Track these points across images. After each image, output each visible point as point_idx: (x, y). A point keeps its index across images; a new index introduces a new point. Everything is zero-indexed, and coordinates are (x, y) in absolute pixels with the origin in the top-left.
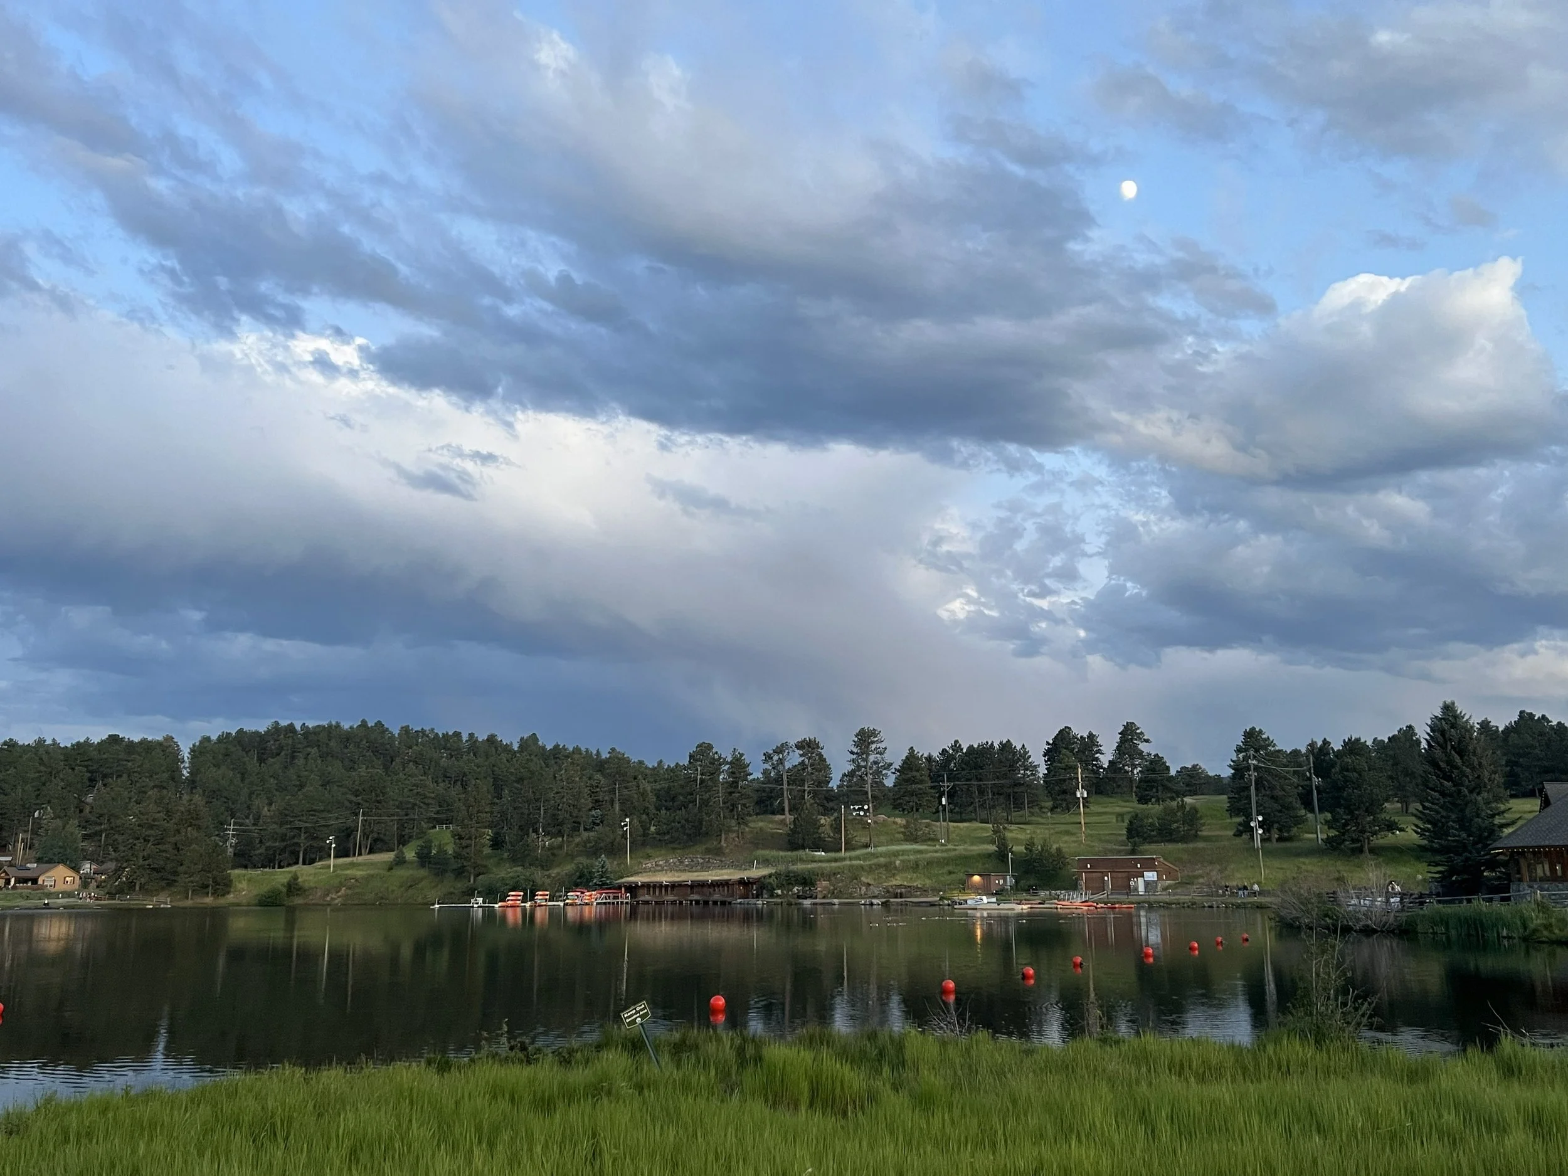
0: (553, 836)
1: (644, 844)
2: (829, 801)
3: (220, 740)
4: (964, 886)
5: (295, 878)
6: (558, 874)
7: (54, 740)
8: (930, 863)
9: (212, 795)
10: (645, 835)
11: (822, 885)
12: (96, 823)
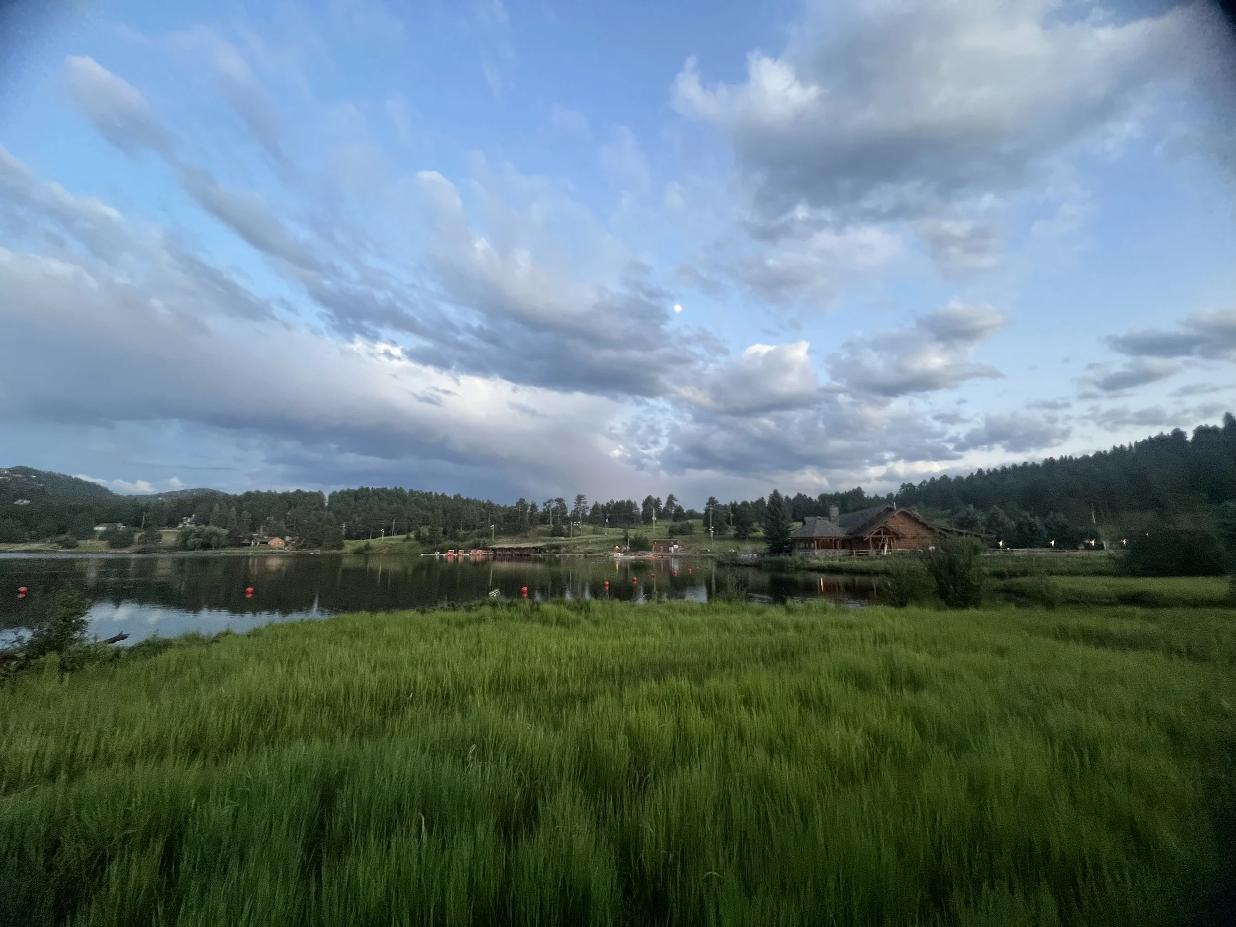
1: (499, 534)
2: (566, 520)
3: (340, 493)
4: (613, 550)
5: (368, 544)
7: (275, 491)
8: (601, 542)
9: (337, 512)
11: (563, 549)
12: (291, 522)
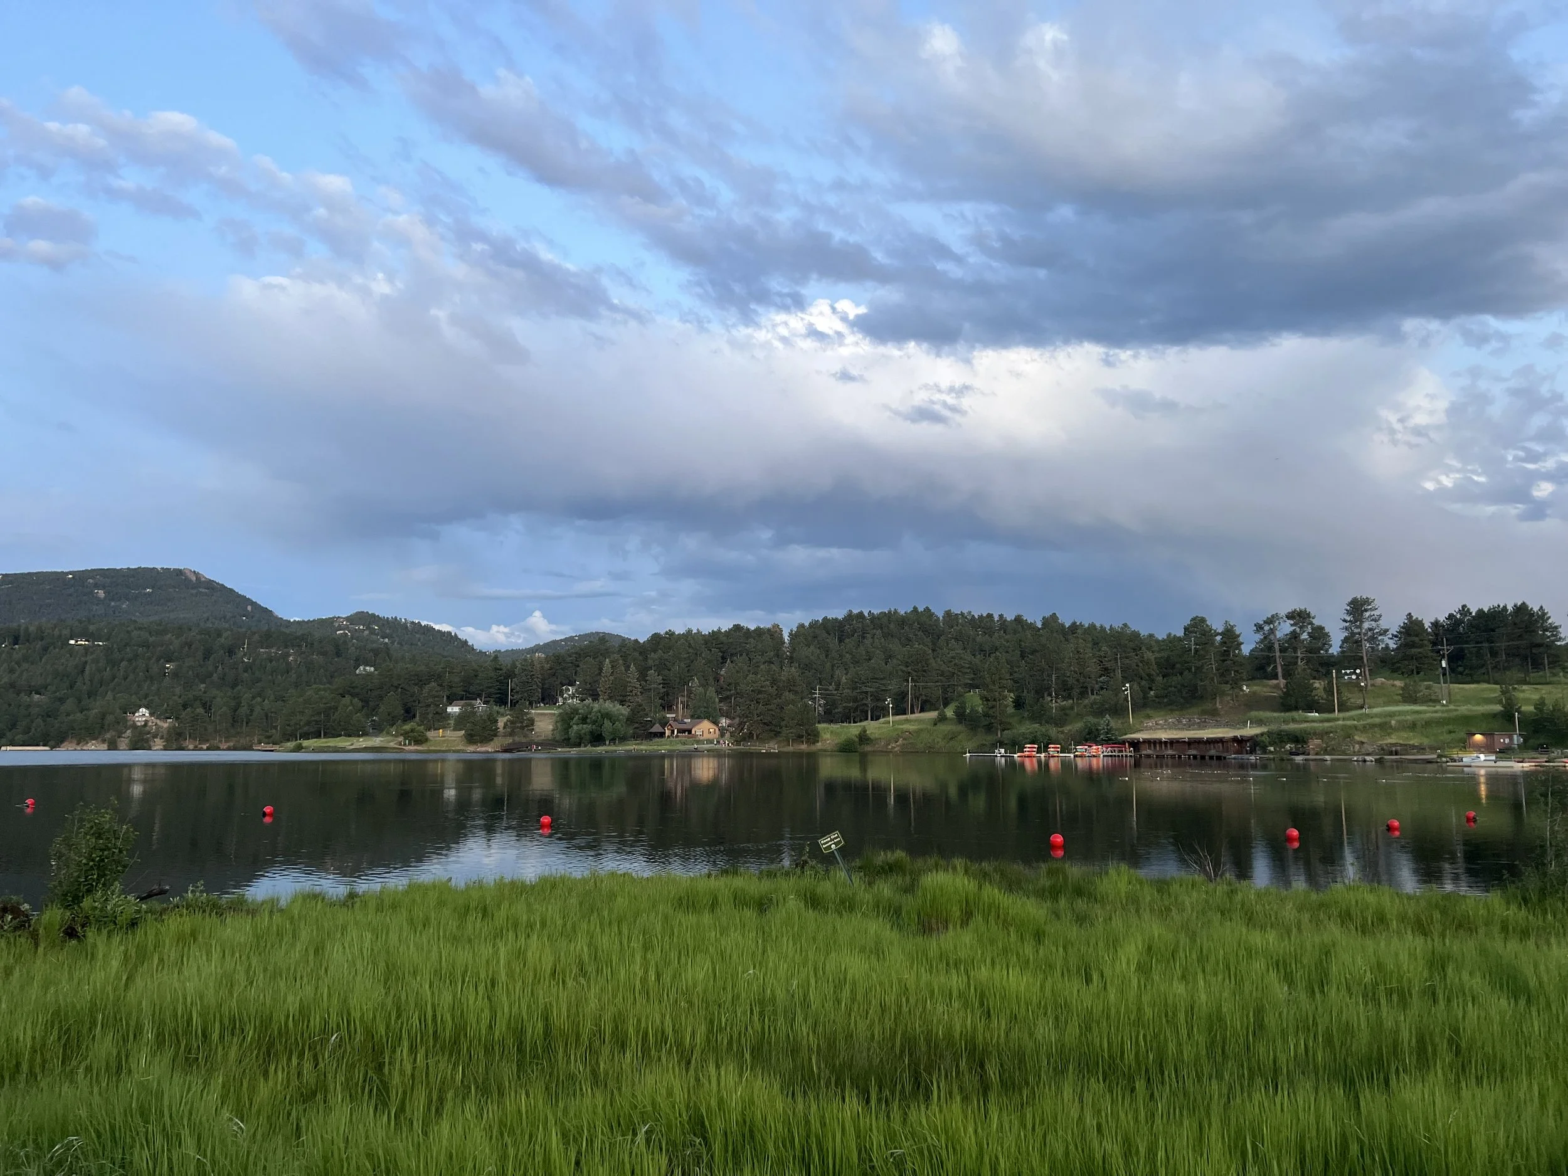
0: (1065, 699)
1: (1143, 707)
3: (811, 626)
4: (1465, 745)
5: (864, 731)
6: (1070, 731)
7: (698, 630)
8: (1428, 724)
9: (806, 667)
10: (1145, 698)
11: (1314, 744)
12: (727, 690)
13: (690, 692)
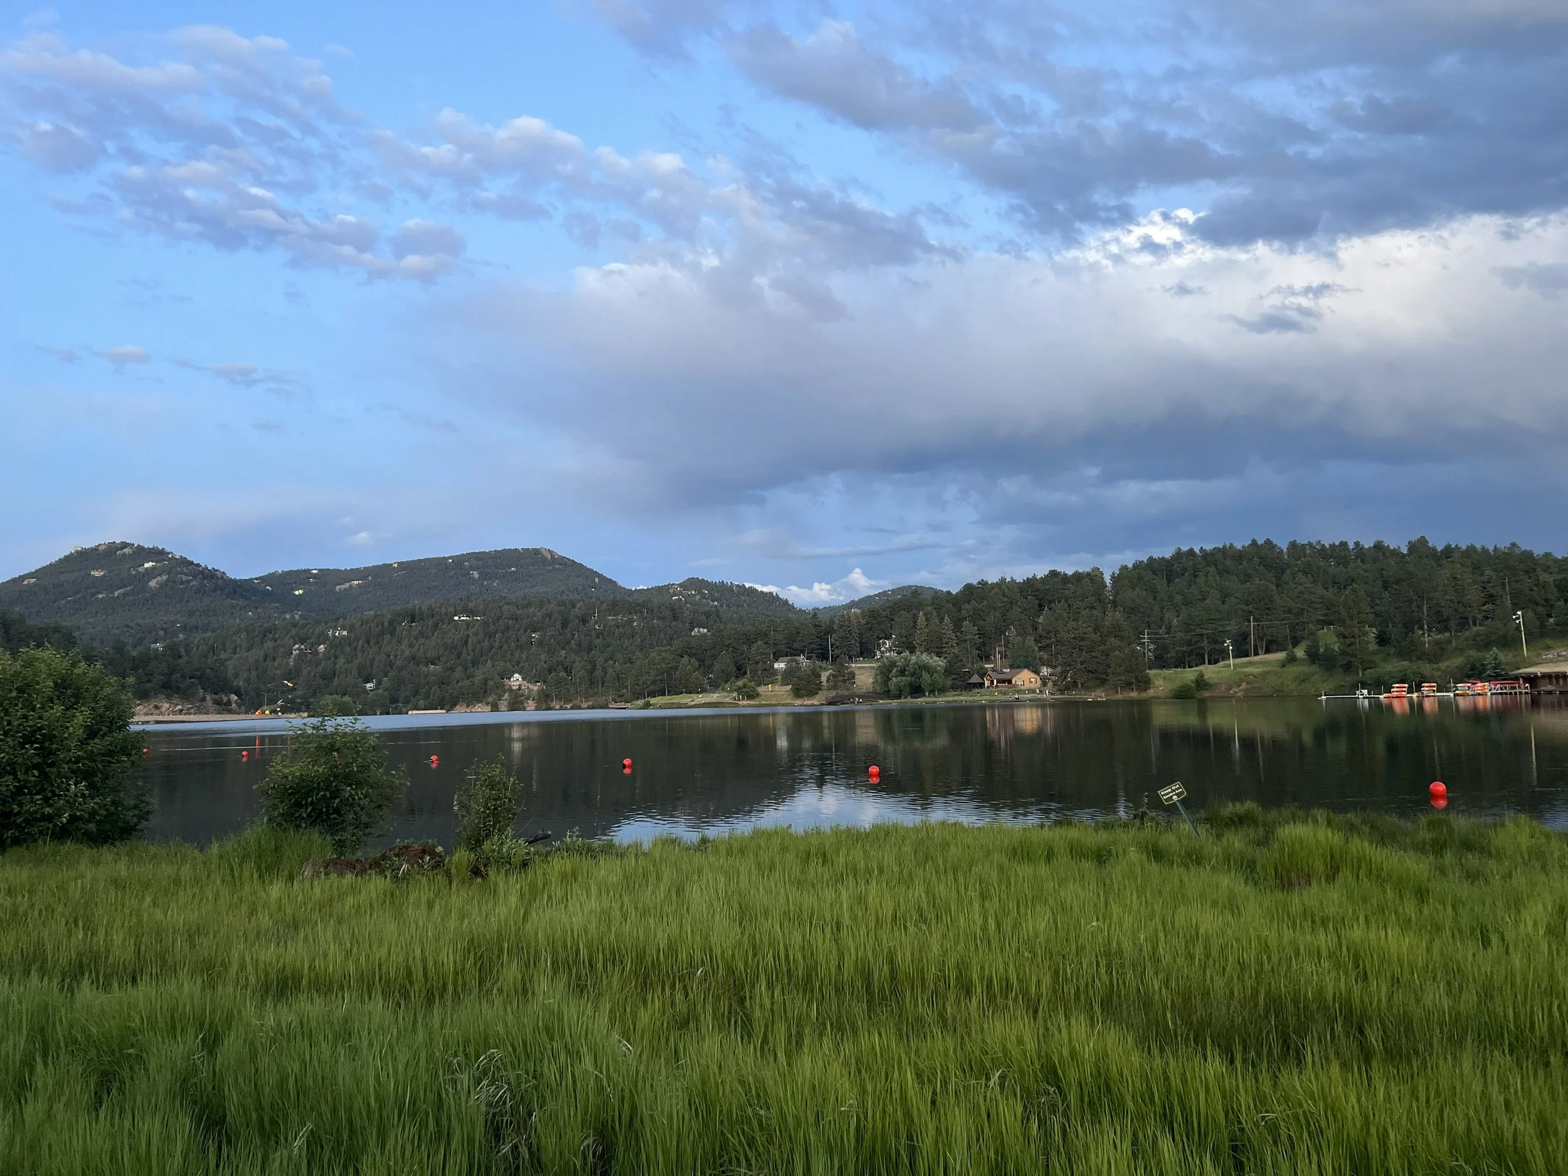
0: (1440, 631)
5: (1201, 675)
6: (1448, 667)
7: (1012, 578)
9: (1131, 610)
10: (1542, 626)
12: (1047, 638)
13: (1007, 642)
